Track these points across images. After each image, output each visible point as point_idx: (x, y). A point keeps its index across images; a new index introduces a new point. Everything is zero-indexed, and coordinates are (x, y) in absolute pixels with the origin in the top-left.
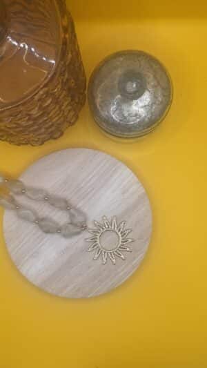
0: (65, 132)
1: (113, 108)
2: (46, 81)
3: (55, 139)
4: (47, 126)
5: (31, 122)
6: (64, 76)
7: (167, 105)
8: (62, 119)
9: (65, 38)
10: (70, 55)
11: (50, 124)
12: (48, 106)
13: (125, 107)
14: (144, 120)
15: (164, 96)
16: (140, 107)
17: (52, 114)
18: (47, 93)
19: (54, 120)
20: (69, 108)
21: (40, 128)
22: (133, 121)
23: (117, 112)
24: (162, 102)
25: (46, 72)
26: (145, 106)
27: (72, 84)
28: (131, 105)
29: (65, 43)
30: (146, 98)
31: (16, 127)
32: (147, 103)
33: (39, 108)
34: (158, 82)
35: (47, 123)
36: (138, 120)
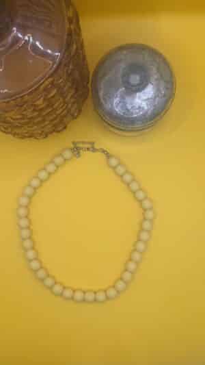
0: (69, 126)
1: (116, 100)
2: (51, 71)
3: (59, 132)
4: (51, 118)
5: (36, 114)
6: (69, 66)
7: (170, 98)
8: (65, 111)
9: (70, 29)
10: (75, 47)
11: (55, 116)
12: (53, 97)
13: (128, 99)
14: (147, 112)
15: (167, 88)
16: (143, 100)
17: (56, 105)
18: (52, 83)
19: (58, 112)
20: (72, 100)
21: (44, 120)
22: (136, 114)
23: (121, 104)
24: (164, 96)
25: (51, 62)
26: (148, 99)
27: (77, 74)
28: (134, 98)
29: (70, 34)
30: (149, 91)
31: (21, 119)
32: (150, 96)
33: (44, 99)
34: (161, 76)
35: (51, 115)
36: (141, 113)
